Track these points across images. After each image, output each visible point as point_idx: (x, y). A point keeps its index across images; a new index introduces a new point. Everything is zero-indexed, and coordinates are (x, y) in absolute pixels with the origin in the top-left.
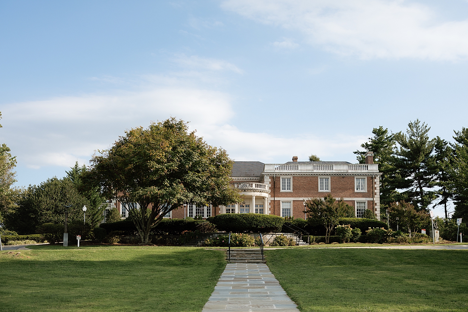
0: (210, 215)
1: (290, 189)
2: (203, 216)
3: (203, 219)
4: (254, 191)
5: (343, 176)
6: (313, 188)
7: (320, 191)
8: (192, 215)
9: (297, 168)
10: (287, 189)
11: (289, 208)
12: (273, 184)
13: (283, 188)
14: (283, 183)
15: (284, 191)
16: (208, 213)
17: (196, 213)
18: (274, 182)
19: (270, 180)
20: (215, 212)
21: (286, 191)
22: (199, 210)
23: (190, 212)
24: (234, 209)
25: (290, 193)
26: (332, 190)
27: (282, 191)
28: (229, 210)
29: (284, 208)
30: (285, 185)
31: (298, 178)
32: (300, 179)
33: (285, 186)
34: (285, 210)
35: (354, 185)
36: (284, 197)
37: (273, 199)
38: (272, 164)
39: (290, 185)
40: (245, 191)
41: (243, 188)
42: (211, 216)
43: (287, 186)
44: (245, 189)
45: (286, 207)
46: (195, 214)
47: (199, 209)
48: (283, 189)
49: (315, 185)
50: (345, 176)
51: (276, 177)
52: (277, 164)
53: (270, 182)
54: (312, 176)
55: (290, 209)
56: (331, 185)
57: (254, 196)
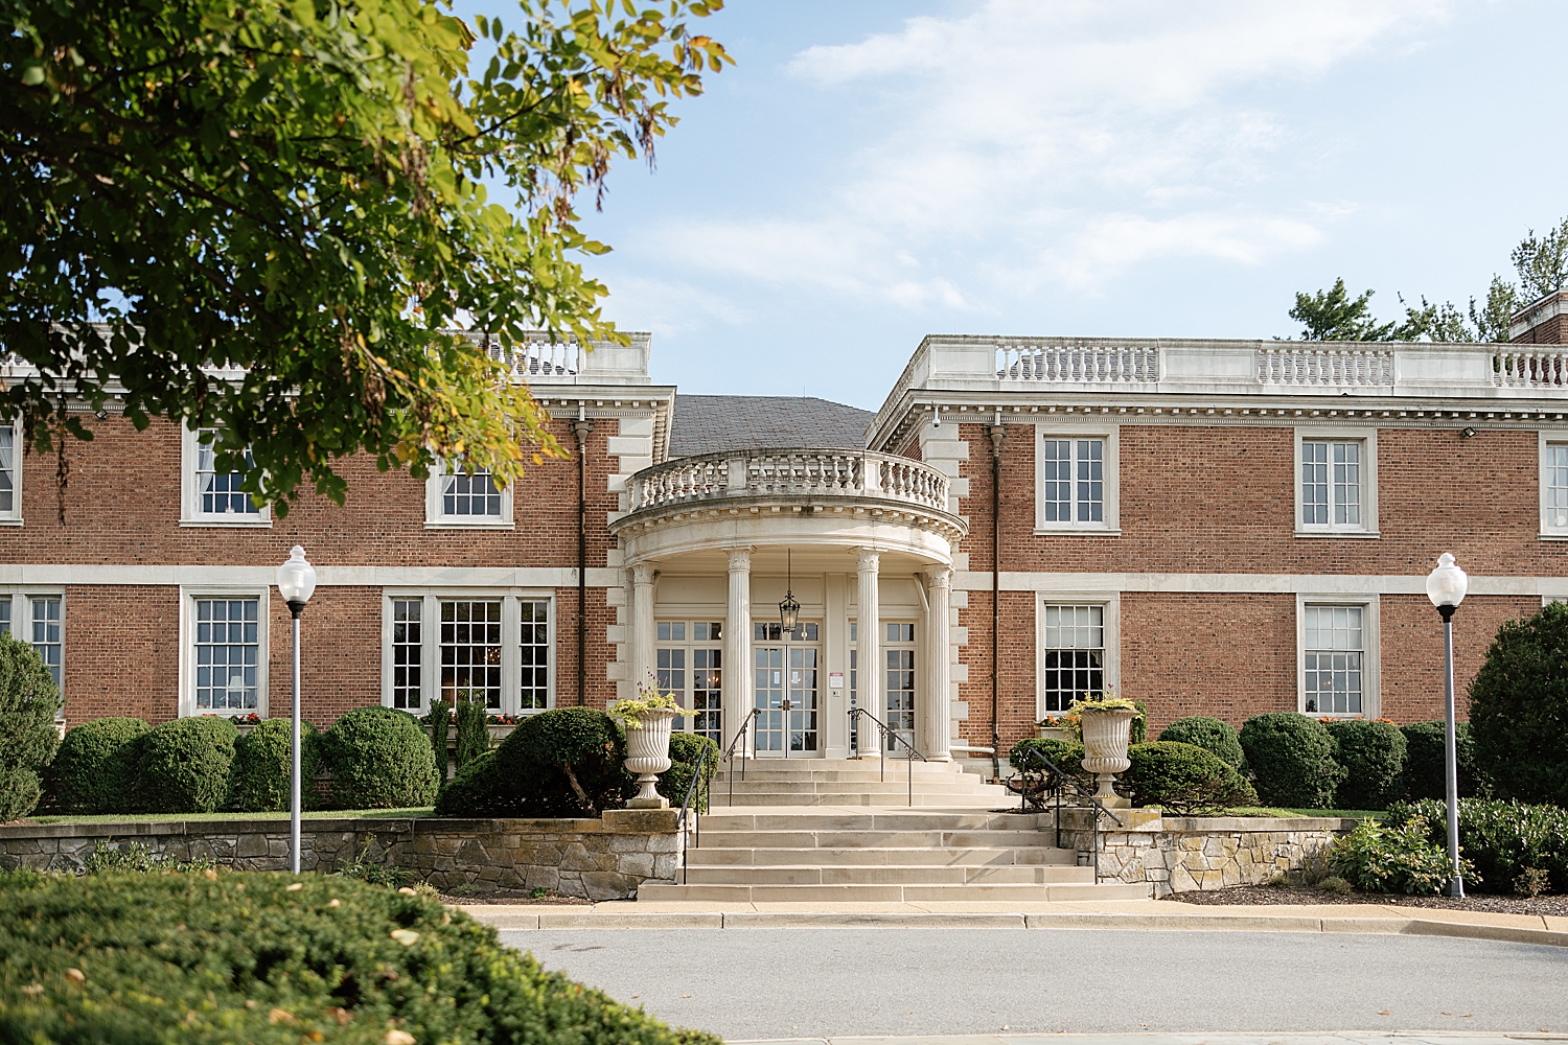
0: (542, 696)
1: (1098, 517)
2: (495, 703)
3: (495, 720)
4: (873, 517)
5: (1463, 424)
6: (1258, 507)
7: (1304, 528)
8: (415, 695)
9: (1146, 369)
10: (1083, 517)
11: (1089, 644)
12: (988, 480)
13: (1051, 509)
14: (1050, 473)
15: (1058, 525)
16: (526, 679)
17: (447, 676)
18: (995, 462)
19: (963, 450)
20: (581, 672)
21: (1074, 525)
22: (463, 659)
23: (399, 674)
24: (718, 653)
25: (1103, 539)
26: (1389, 525)
27: (1043, 525)
28: (679, 655)
29: (1060, 646)
30: (1066, 488)
31: (1155, 435)
32: (1168, 442)
33: (1066, 494)
34: (1067, 661)
35: (1537, 489)
36: (1057, 569)
37: (983, 580)
38: (976, 340)
39: (1098, 489)
40: (808, 512)
41: (793, 490)
42: (551, 706)
43: (1082, 495)
44: (810, 498)
45: (1074, 644)
46: (439, 688)
47: (463, 652)
48: (1051, 516)
49: (1274, 486)
50: (1475, 423)
51: (1005, 426)
52: (1012, 342)
53: (963, 466)
54: (1252, 422)
55: (1096, 658)
56: (1382, 488)
57: (874, 551)
